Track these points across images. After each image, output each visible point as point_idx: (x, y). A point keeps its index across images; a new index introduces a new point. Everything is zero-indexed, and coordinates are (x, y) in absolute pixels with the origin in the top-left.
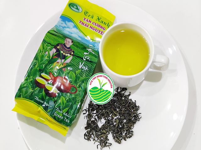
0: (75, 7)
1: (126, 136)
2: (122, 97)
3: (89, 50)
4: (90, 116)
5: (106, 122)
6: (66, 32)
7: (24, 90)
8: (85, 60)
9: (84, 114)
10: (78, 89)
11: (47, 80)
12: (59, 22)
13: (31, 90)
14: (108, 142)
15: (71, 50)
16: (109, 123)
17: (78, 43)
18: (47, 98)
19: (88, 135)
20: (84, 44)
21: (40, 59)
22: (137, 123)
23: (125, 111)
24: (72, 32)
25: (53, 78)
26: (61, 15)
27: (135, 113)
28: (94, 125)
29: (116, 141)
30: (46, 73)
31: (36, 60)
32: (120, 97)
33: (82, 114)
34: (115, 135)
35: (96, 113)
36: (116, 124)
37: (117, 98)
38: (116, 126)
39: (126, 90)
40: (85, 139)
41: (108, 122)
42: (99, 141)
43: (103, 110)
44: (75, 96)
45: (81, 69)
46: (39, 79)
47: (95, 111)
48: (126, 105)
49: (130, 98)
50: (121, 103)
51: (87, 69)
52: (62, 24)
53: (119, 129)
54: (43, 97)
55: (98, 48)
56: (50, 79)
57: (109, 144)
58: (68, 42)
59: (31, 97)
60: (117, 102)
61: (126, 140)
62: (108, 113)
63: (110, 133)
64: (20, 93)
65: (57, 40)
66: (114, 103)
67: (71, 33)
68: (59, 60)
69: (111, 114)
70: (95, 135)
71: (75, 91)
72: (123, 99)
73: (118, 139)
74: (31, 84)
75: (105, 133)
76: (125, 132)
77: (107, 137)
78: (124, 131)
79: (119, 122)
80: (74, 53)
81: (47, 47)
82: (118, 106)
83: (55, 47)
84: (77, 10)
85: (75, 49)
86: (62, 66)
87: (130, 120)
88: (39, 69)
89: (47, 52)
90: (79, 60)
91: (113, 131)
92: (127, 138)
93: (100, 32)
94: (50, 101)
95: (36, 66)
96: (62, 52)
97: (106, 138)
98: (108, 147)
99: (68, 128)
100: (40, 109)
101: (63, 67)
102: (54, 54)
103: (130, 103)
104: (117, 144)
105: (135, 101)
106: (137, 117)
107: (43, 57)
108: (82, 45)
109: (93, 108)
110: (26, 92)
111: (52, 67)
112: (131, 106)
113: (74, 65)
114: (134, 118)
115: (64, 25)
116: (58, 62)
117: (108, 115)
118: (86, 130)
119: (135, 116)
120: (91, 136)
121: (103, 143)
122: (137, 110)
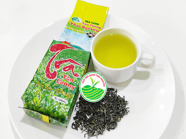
19: (76, 124)
23: (114, 105)
40: (72, 128)
42: (87, 130)
48: (114, 100)
70: (83, 125)
98: (96, 136)
103: (117, 98)
105: (124, 97)
118: (75, 120)
119: (123, 110)
120: (79, 126)
121: (91, 132)
122: (125, 105)
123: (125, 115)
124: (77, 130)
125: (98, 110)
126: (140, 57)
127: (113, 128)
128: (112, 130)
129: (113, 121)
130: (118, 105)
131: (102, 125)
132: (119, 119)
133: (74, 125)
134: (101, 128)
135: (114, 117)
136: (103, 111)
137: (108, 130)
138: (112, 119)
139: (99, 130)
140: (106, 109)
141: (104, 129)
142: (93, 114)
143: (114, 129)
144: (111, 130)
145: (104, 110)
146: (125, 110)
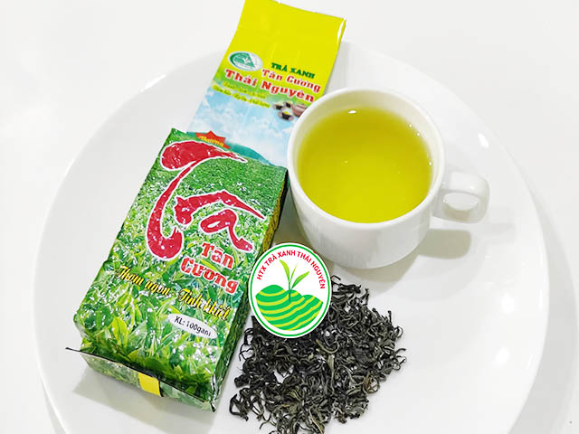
19: (242, 401)
22: (394, 375)
23: (358, 340)
40: (232, 412)
42: (275, 421)
48: (358, 324)
49: (371, 305)
106: (393, 359)
112: (375, 324)
114: (385, 362)
118: (238, 386)
119: (386, 356)
120: (252, 406)
121: (288, 427)
122: (394, 340)
123: (393, 372)
124: (247, 419)
125: (311, 356)
126: (442, 185)
127: (354, 413)
128: (353, 420)
129: (355, 392)
130: (371, 339)
131: (322, 404)
132: (374, 383)
133: (238, 403)
134: (320, 415)
135: (360, 377)
136: (327, 358)
137: (340, 421)
138: (352, 385)
139: (311, 419)
140: (335, 354)
141: (329, 416)
142: (295, 370)
143: (357, 416)
144: (348, 419)
145: (327, 355)
146: (391, 357)
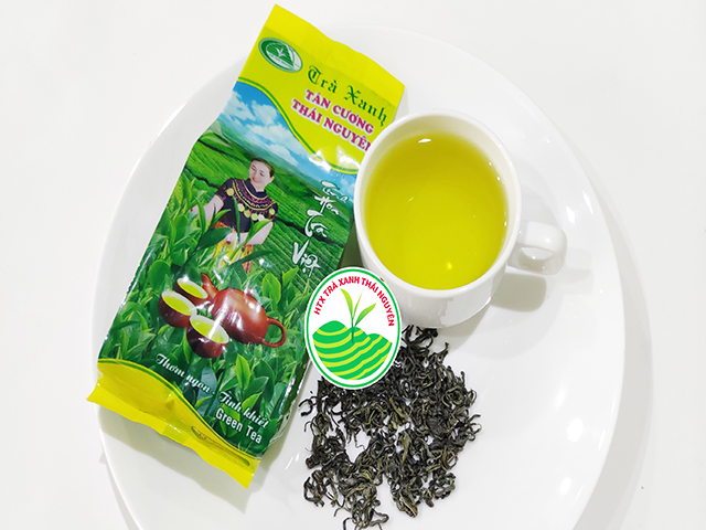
0: (280, 52)
1: (433, 491)
2: (422, 359)
3: (324, 200)
4: (323, 422)
5: (370, 445)
6: (253, 137)
7: (126, 332)
8: (309, 234)
9: (303, 414)
10: (287, 331)
11: (195, 301)
12: (230, 103)
13: (147, 334)
14: (377, 509)
15: (269, 200)
16: (380, 446)
17: (290, 176)
18: (196, 360)
19: (315, 484)
20: (307, 181)
21: (174, 232)
22: (469, 447)
23: (432, 406)
24: (272, 139)
25: (214, 295)
26: (237, 79)
27: (461, 415)
28: (335, 451)
29: (403, 508)
30: (193, 277)
31: (163, 234)
32: (416, 358)
33: (298, 414)
34: (398, 487)
35: (340, 413)
36: (402, 452)
37: (408, 362)
38: (404, 458)
39: (436, 335)
40: (306, 498)
41: (378, 443)
42: (349, 506)
43: (362, 403)
44: (280, 353)
45: (299, 263)
46: (171, 298)
47: (340, 404)
48: (432, 386)
49: (446, 362)
50: (418, 380)
51: (315, 264)
52: (240, 109)
53: (412, 467)
54: (182, 355)
55: (349, 192)
56: (206, 296)
57: (381, 518)
58: (258, 174)
59: (147, 358)
60: (407, 377)
61: (431, 505)
62: (377, 412)
63: (385, 479)
64: (113, 343)
65: (226, 167)
66: (398, 378)
67: (269, 142)
68: (232, 236)
69: (388, 418)
70: (336, 486)
71: (279, 339)
72: (426, 365)
73: (409, 501)
74: (149, 315)
75: (368, 481)
76: (431, 479)
77: (375, 493)
78: (427, 474)
79: (413, 444)
80: (276, 212)
81: (195, 190)
82: (410, 391)
83: (221, 192)
84: (286, 65)
85: (279, 196)
86: (241, 255)
87: (446, 436)
88: (173, 265)
89: (196, 208)
90: (292, 234)
91: (393, 474)
92: (437, 498)
93: (358, 140)
94: (204, 371)
95: (164, 254)
96: (240, 208)
97: (371, 497)
98: (377, 527)
99: (256, 461)
100: (174, 395)
101: (243, 257)
102: (218, 215)
103: (446, 379)
104: (404, 516)
105: (462, 373)
106: (468, 427)
107: (182, 223)
108: (302, 184)
109: (332, 396)
110: (133, 342)
111: (209, 257)
112: (450, 391)
113: (278, 252)
114: (459, 432)
115: (246, 114)
116: (229, 243)
117: (379, 419)
118: (310, 468)
119: (460, 425)
120: (325, 490)
121: (362, 512)
122: (468, 406)
123: (468, 443)
124: (322, 505)
133: (311, 487)
135: (437, 452)
146: (466, 425)
